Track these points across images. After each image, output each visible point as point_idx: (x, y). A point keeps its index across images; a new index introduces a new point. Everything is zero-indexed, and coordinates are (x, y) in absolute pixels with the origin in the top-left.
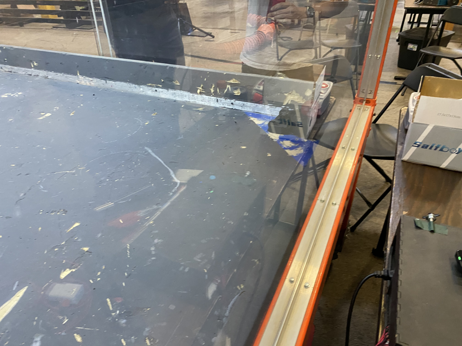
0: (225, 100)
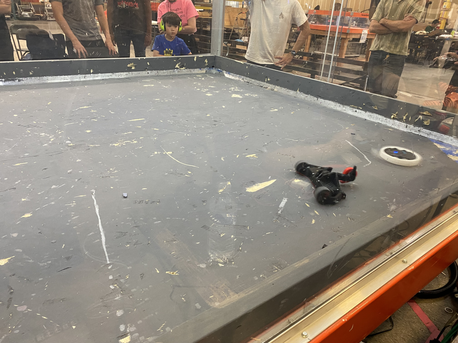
0: (414, 127)
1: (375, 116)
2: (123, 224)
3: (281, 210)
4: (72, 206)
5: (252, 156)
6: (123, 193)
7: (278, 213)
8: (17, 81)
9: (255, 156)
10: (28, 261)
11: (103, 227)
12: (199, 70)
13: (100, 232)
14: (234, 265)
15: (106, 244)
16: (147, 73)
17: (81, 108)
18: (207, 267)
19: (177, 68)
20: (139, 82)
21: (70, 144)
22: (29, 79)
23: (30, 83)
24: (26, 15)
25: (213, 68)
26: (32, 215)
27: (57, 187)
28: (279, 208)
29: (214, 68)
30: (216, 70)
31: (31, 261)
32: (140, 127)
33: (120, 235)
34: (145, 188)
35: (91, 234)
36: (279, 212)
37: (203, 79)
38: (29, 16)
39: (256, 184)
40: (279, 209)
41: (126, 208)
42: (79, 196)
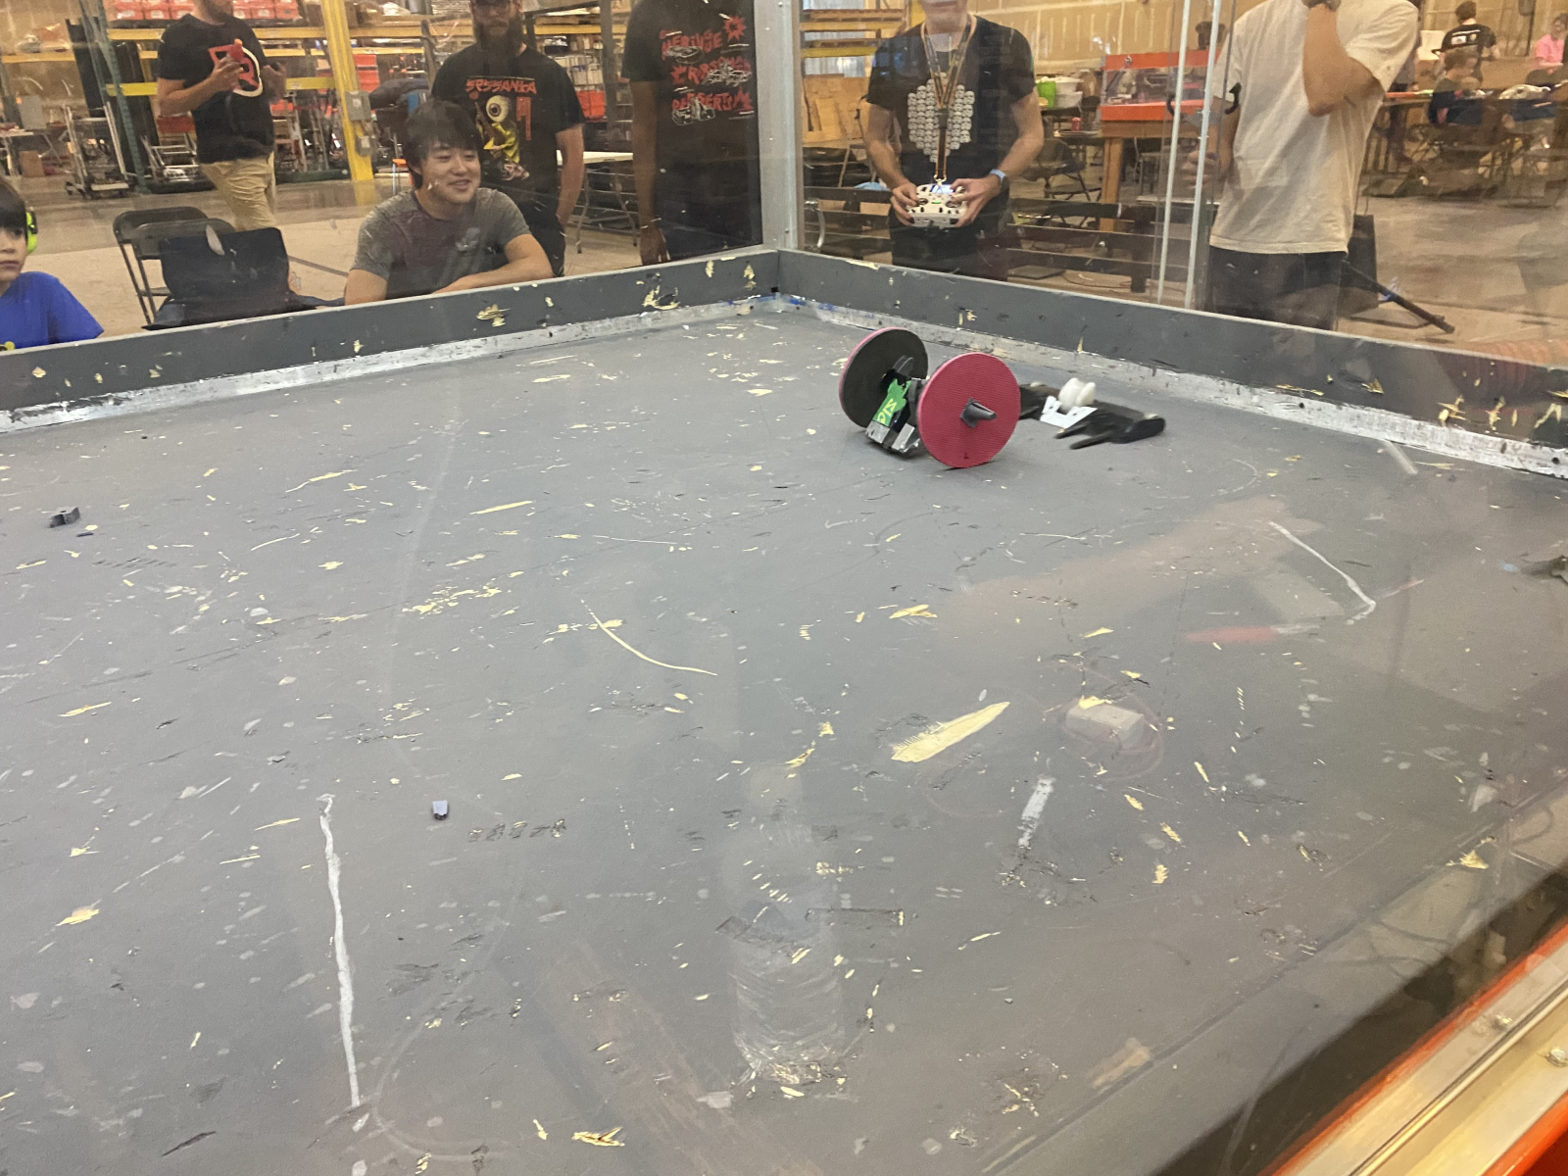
1: (1376, 418)
2: (424, 928)
3: (1029, 831)
4: (246, 865)
5: (913, 611)
6: (434, 803)
7: (1016, 846)
8: (111, 402)
9: (925, 610)
10: (59, 1112)
11: (349, 951)
12: (725, 308)
13: (336, 970)
14: (842, 1092)
15: (353, 1024)
16: (548, 335)
17: (313, 480)
18: (736, 1108)
19: (650, 309)
20: (520, 369)
21: (264, 617)
22: (151, 392)
23: (153, 407)
24: (177, 175)
25: (774, 295)
26: (97, 912)
27: (197, 795)
28: (1020, 822)
29: (778, 294)
30: (785, 301)
31: (71, 1111)
32: (513, 533)
33: (407, 976)
34: (515, 773)
35: (301, 981)
36: (1023, 841)
37: (741, 336)
38: (186, 179)
39: (931, 728)
40: (1022, 828)
41: (438, 863)
42: (275, 824)
